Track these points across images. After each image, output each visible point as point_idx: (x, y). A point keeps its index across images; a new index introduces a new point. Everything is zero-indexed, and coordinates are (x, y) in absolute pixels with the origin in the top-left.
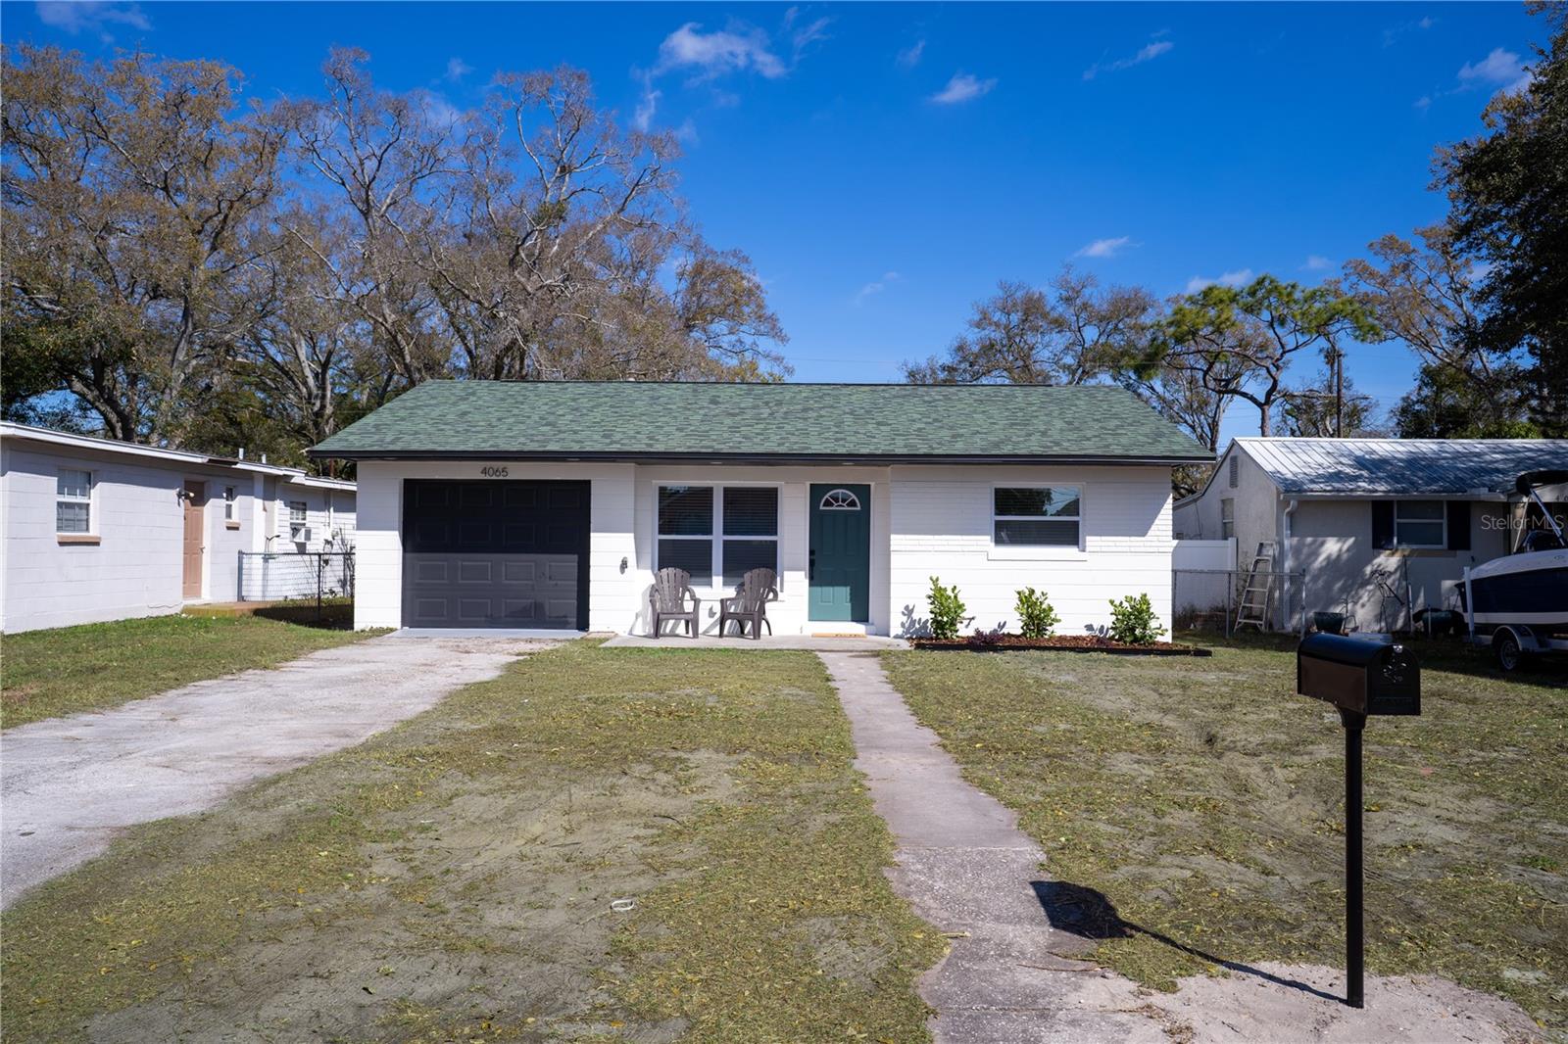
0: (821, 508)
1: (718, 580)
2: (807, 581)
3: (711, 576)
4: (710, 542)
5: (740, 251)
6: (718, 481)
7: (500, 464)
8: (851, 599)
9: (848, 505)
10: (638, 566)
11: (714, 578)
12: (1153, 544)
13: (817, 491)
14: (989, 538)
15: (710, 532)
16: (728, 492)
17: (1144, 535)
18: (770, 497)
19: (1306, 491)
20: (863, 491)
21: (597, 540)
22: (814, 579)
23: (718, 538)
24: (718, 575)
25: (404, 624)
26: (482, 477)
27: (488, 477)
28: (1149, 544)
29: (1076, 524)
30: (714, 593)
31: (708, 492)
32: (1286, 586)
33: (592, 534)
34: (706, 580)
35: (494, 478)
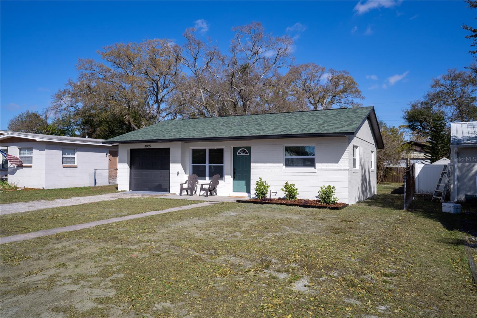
0: (237, 155)
1: (207, 178)
2: (232, 179)
3: (205, 177)
4: (205, 166)
5: (346, 70)
6: (207, 147)
7: (148, 144)
8: (246, 185)
9: (245, 154)
10: (186, 174)
11: (206, 177)
12: (341, 166)
13: (235, 149)
14: (282, 164)
15: (205, 163)
16: (210, 150)
17: (337, 163)
18: (221, 151)
19: (462, 144)
20: (249, 149)
21: (172, 166)
22: (234, 178)
23: (207, 165)
24: (207, 176)
25: (130, 189)
26: (145, 148)
27: (146, 148)
28: (339, 166)
29: (314, 159)
30: (206, 182)
31: (205, 150)
32: (456, 183)
33: (171, 164)
34: (204, 178)
35: (148, 148)
